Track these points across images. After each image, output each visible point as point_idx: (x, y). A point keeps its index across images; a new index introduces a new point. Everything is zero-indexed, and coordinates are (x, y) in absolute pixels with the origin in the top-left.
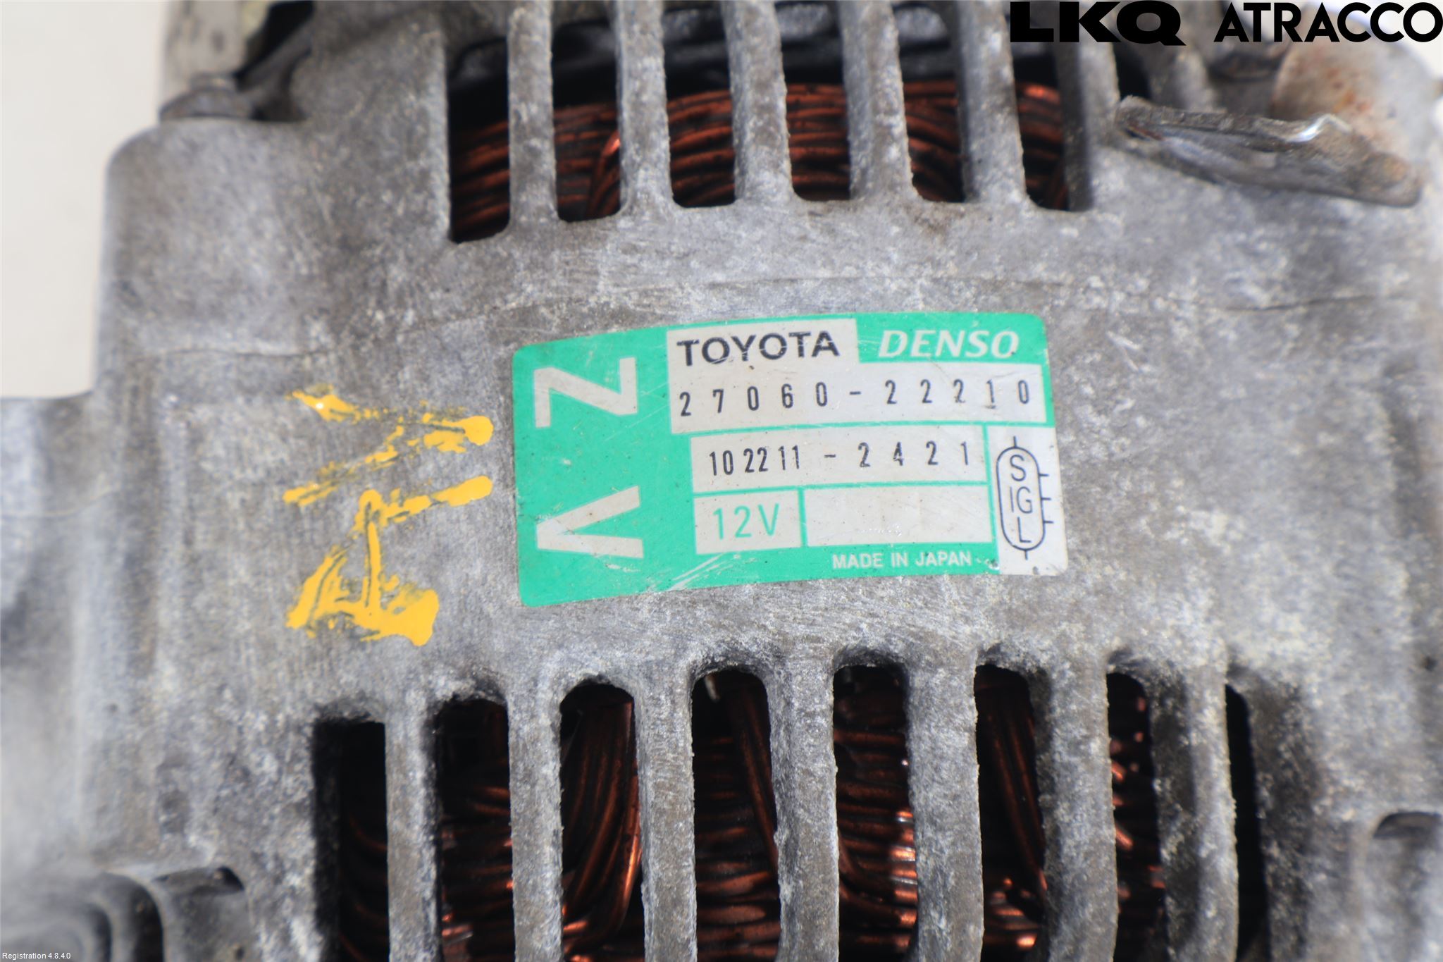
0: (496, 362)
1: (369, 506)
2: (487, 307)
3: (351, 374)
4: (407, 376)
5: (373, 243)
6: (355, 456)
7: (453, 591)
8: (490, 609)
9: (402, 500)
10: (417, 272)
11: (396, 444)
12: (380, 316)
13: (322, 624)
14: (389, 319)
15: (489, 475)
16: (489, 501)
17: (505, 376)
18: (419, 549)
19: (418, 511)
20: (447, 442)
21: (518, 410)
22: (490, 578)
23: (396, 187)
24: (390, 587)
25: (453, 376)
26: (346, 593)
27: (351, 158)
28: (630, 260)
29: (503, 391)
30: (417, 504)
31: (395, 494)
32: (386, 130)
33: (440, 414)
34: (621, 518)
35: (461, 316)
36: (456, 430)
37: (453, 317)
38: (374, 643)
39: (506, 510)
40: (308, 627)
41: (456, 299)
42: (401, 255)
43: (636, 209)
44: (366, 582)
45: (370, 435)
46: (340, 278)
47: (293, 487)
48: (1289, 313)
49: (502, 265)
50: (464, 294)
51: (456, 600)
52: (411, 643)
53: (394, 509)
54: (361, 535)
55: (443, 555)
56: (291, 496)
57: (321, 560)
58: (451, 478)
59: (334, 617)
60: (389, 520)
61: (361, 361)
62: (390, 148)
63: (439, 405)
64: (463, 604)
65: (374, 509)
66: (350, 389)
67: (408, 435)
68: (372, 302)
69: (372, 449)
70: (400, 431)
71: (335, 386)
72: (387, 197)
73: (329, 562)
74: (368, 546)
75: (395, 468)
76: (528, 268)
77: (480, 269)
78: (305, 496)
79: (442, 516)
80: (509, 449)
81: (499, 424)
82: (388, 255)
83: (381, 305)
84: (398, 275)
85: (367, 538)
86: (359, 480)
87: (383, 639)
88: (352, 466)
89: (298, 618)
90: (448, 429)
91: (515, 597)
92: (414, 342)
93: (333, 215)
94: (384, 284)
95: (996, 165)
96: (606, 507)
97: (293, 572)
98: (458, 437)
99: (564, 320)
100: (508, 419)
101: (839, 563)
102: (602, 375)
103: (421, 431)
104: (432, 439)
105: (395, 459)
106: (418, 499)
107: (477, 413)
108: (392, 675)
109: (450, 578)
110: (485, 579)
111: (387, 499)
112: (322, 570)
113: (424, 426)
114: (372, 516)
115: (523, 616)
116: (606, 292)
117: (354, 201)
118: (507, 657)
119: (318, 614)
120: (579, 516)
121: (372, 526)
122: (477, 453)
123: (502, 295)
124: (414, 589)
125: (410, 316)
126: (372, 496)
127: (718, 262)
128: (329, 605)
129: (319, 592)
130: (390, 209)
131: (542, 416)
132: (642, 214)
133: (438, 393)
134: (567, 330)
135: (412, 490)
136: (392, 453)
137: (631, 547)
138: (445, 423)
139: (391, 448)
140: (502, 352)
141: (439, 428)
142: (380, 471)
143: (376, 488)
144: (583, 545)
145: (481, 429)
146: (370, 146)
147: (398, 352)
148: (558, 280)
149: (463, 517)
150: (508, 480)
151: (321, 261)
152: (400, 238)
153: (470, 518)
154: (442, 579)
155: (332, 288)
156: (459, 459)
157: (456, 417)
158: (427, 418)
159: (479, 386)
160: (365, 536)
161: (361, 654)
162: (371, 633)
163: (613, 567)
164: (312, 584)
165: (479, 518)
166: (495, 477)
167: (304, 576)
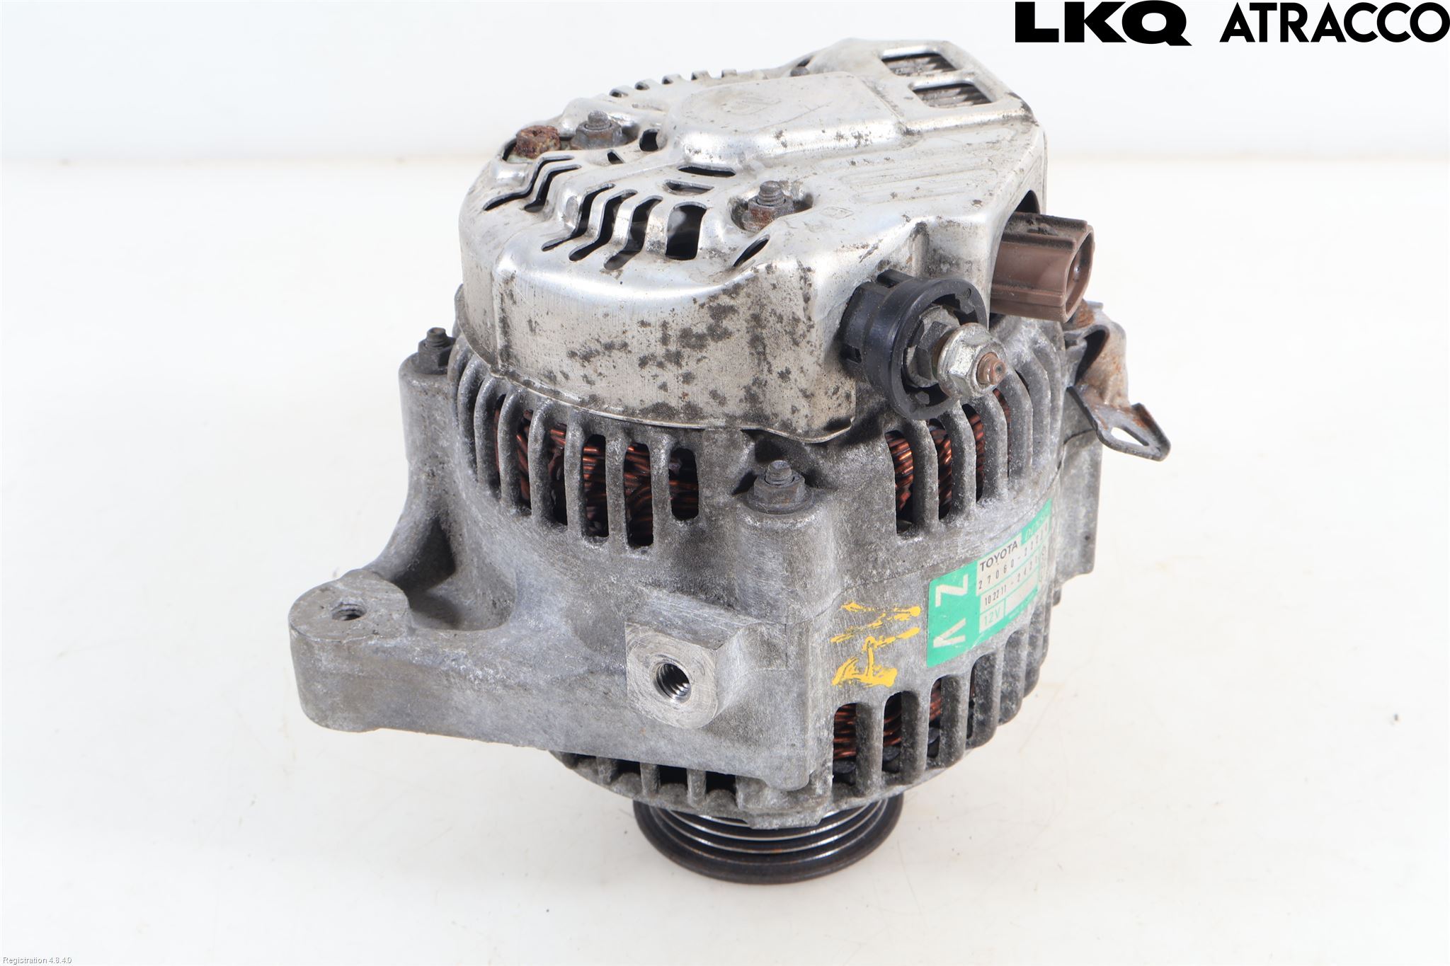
0: (923, 587)
1: (869, 642)
2: (920, 566)
3: (862, 595)
4: (888, 595)
5: (871, 543)
6: (863, 624)
7: (903, 667)
8: (916, 671)
9: (884, 639)
10: (891, 555)
11: (882, 620)
12: (874, 572)
13: (845, 682)
14: (878, 573)
15: (918, 626)
16: (917, 635)
17: (926, 591)
18: (890, 655)
19: (891, 642)
20: (903, 617)
21: (930, 602)
22: (917, 661)
23: (880, 520)
24: (877, 669)
25: (906, 593)
26: (857, 672)
27: (859, 508)
28: (968, 538)
29: (925, 597)
30: (890, 640)
31: (881, 637)
32: (876, 497)
33: (901, 608)
34: (959, 631)
35: (910, 571)
36: (907, 613)
37: (907, 571)
38: (869, 688)
39: (924, 637)
40: (839, 684)
41: (907, 564)
42: (884, 548)
43: (969, 518)
44: (867, 667)
45: (870, 617)
46: (855, 557)
47: (834, 637)
48: (1077, 437)
49: (925, 549)
50: (911, 562)
51: (903, 671)
52: (885, 686)
53: (881, 642)
54: (865, 652)
55: (899, 656)
56: (833, 640)
57: (846, 660)
58: (904, 629)
59: (851, 680)
60: (878, 646)
61: (867, 591)
62: (879, 504)
63: (900, 604)
64: (906, 671)
65: (871, 643)
66: (861, 600)
67: (887, 616)
68: (871, 566)
69: (871, 622)
70: (884, 615)
71: (855, 600)
72: (878, 525)
73: (849, 661)
74: (868, 656)
75: (881, 629)
76: (934, 549)
77: (917, 552)
78: (839, 639)
79: (900, 643)
80: (926, 616)
81: (923, 609)
82: (878, 548)
83: (874, 567)
84: (882, 555)
85: (868, 652)
86: (865, 633)
87: (874, 686)
88: (862, 628)
89: (836, 681)
90: (903, 612)
91: (924, 665)
92: (891, 583)
93: (851, 531)
94: (876, 559)
95: (1047, 445)
96: (955, 629)
97: (834, 667)
98: (908, 615)
99: (948, 567)
100: (927, 606)
101: (1011, 617)
102: (957, 583)
103: (892, 615)
104: (896, 617)
105: (882, 625)
106: (891, 638)
107: (915, 605)
108: (877, 698)
109: (902, 663)
110: (915, 662)
111: (877, 639)
112: (845, 665)
113: (894, 613)
114: (870, 645)
115: (927, 671)
116: (961, 552)
117: (861, 526)
118: (921, 685)
119: (843, 679)
120: (948, 633)
121: (870, 649)
122: (914, 619)
123: (925, 561)
124: (887, 669)
125: (888, 572)
126: (871, 639)
127: (991, 530)
128: (848, 676)
129: (844, 672)
130: (878, 530)
131: (938, 603)
132: (971, 519)
133: (900, 600)
134: (948, 571)
135: (888, 635)
136: (880, 623)
137: (962, 639)
138: (903, 610)
139: (880, 622)
140: (926, 582)
141: (900, 613)
142: (874, 630)
143: (873, 636)
144: (947, 643)
145: (916, 611)
146: (868, 504)
147: (884, 587)
148: (945, 552)
149: (908, 642)
150: (925, 627)
151: (847, 551)
152: (883, 541)
153: (911, 642)
154: (899, 664)
155: (852, 560)
156: (907, 622)
157: (907, 608)
158: (895, 610)
159: (916, 597)
160: (867, 652)
161: (864, 692)
162: (868, 684)
163: (957, 647)
164: (841, 669)
165: (914, 641)
166: (920, 626)
167: (837, 667)
